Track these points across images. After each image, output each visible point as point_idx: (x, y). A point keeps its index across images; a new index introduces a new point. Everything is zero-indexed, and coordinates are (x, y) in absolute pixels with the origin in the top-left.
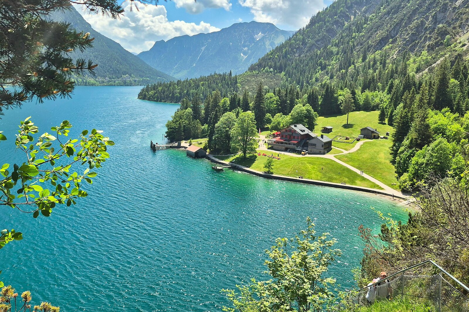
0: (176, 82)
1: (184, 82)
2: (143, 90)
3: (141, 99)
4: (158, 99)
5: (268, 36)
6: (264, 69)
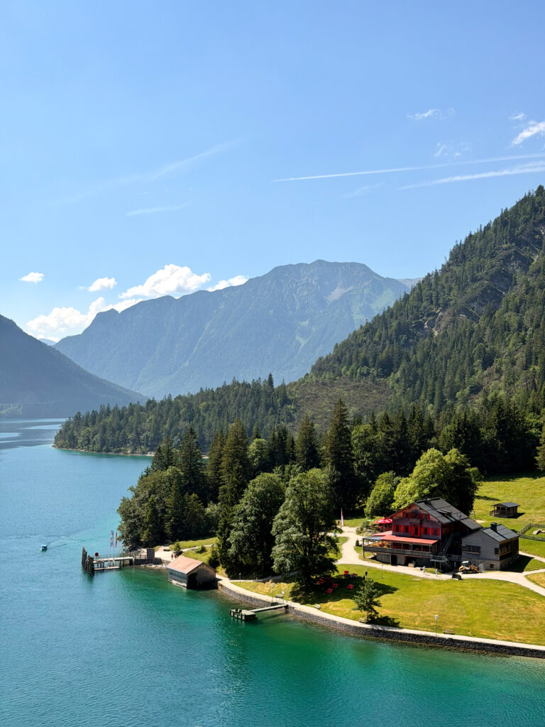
0: (143, 404)
1: (162, 403)
2: (67, 426)
3: (61, 447)
4: (102, 447)
5: (354, 293)
6: (348, 369)
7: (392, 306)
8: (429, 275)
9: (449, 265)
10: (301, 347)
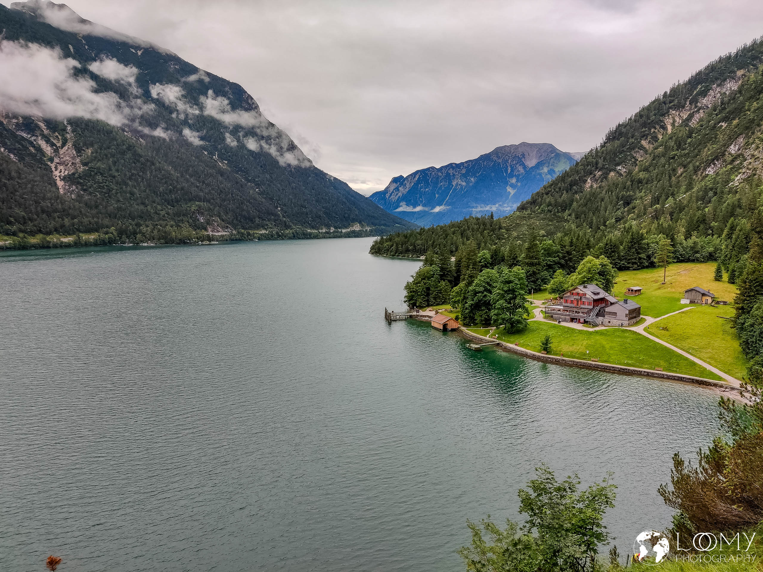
0: (418, 230)
1: (429, 230)
2: (376, 242)
3: (372, 254)
4: (396, 254)
5: (545, 162)
6: (539, 208)
7: (568, 170)
8: (592, 150)
9: (605, 143)
10: (511, 195)
